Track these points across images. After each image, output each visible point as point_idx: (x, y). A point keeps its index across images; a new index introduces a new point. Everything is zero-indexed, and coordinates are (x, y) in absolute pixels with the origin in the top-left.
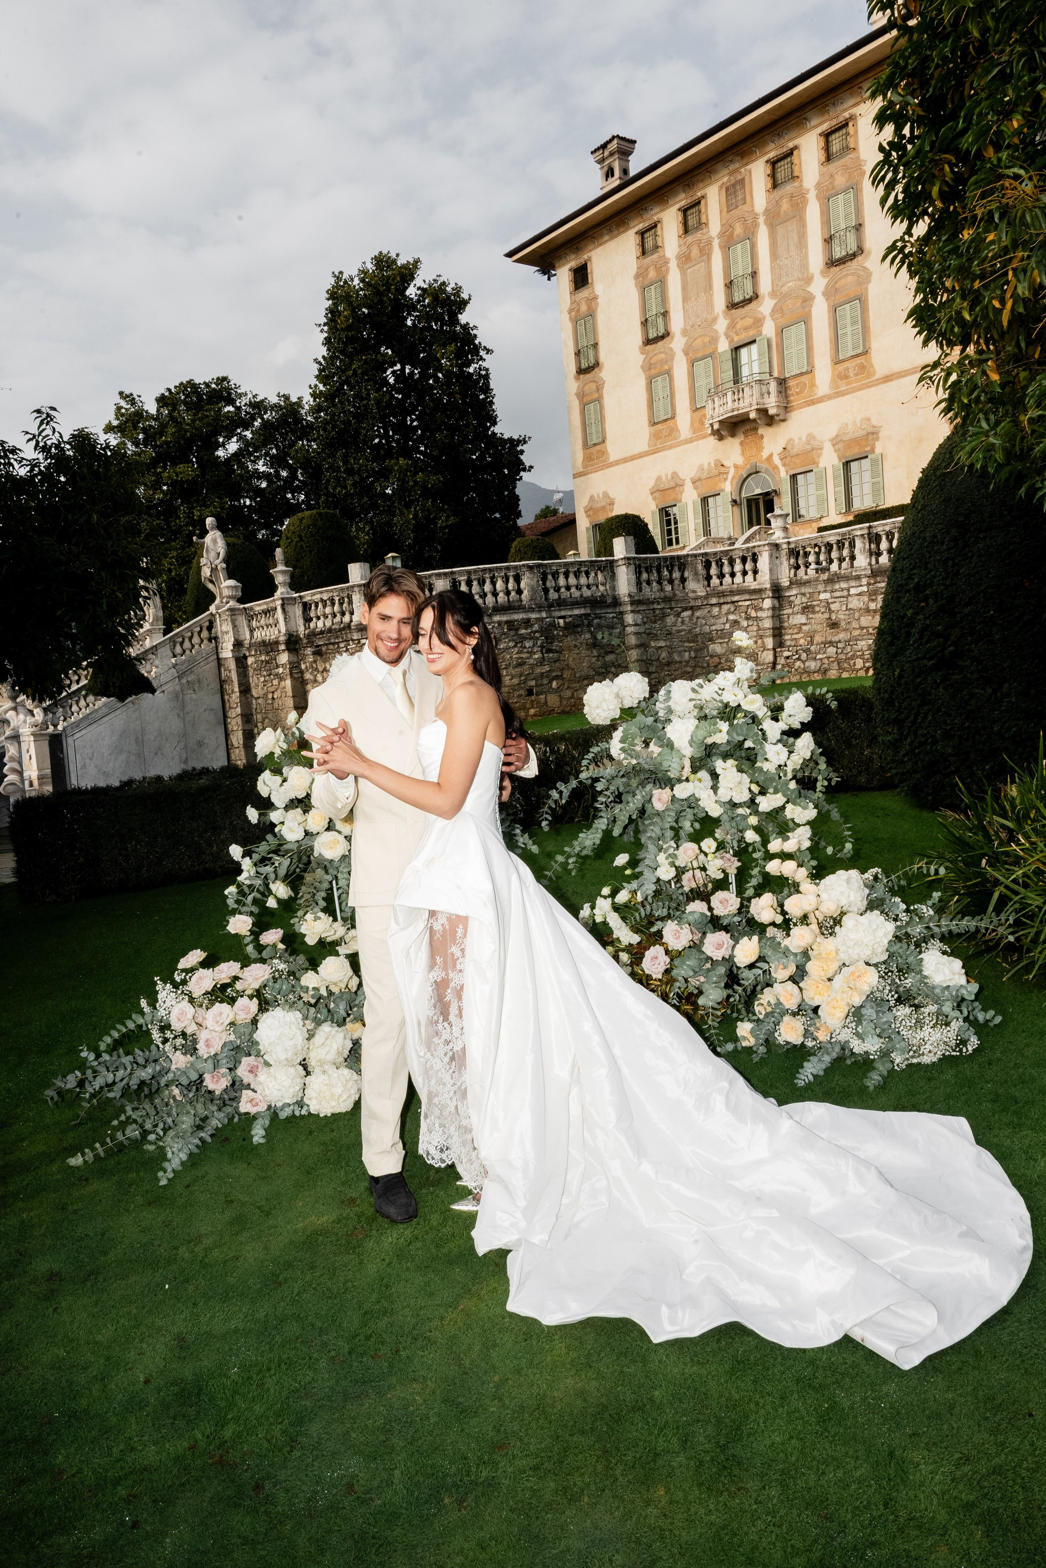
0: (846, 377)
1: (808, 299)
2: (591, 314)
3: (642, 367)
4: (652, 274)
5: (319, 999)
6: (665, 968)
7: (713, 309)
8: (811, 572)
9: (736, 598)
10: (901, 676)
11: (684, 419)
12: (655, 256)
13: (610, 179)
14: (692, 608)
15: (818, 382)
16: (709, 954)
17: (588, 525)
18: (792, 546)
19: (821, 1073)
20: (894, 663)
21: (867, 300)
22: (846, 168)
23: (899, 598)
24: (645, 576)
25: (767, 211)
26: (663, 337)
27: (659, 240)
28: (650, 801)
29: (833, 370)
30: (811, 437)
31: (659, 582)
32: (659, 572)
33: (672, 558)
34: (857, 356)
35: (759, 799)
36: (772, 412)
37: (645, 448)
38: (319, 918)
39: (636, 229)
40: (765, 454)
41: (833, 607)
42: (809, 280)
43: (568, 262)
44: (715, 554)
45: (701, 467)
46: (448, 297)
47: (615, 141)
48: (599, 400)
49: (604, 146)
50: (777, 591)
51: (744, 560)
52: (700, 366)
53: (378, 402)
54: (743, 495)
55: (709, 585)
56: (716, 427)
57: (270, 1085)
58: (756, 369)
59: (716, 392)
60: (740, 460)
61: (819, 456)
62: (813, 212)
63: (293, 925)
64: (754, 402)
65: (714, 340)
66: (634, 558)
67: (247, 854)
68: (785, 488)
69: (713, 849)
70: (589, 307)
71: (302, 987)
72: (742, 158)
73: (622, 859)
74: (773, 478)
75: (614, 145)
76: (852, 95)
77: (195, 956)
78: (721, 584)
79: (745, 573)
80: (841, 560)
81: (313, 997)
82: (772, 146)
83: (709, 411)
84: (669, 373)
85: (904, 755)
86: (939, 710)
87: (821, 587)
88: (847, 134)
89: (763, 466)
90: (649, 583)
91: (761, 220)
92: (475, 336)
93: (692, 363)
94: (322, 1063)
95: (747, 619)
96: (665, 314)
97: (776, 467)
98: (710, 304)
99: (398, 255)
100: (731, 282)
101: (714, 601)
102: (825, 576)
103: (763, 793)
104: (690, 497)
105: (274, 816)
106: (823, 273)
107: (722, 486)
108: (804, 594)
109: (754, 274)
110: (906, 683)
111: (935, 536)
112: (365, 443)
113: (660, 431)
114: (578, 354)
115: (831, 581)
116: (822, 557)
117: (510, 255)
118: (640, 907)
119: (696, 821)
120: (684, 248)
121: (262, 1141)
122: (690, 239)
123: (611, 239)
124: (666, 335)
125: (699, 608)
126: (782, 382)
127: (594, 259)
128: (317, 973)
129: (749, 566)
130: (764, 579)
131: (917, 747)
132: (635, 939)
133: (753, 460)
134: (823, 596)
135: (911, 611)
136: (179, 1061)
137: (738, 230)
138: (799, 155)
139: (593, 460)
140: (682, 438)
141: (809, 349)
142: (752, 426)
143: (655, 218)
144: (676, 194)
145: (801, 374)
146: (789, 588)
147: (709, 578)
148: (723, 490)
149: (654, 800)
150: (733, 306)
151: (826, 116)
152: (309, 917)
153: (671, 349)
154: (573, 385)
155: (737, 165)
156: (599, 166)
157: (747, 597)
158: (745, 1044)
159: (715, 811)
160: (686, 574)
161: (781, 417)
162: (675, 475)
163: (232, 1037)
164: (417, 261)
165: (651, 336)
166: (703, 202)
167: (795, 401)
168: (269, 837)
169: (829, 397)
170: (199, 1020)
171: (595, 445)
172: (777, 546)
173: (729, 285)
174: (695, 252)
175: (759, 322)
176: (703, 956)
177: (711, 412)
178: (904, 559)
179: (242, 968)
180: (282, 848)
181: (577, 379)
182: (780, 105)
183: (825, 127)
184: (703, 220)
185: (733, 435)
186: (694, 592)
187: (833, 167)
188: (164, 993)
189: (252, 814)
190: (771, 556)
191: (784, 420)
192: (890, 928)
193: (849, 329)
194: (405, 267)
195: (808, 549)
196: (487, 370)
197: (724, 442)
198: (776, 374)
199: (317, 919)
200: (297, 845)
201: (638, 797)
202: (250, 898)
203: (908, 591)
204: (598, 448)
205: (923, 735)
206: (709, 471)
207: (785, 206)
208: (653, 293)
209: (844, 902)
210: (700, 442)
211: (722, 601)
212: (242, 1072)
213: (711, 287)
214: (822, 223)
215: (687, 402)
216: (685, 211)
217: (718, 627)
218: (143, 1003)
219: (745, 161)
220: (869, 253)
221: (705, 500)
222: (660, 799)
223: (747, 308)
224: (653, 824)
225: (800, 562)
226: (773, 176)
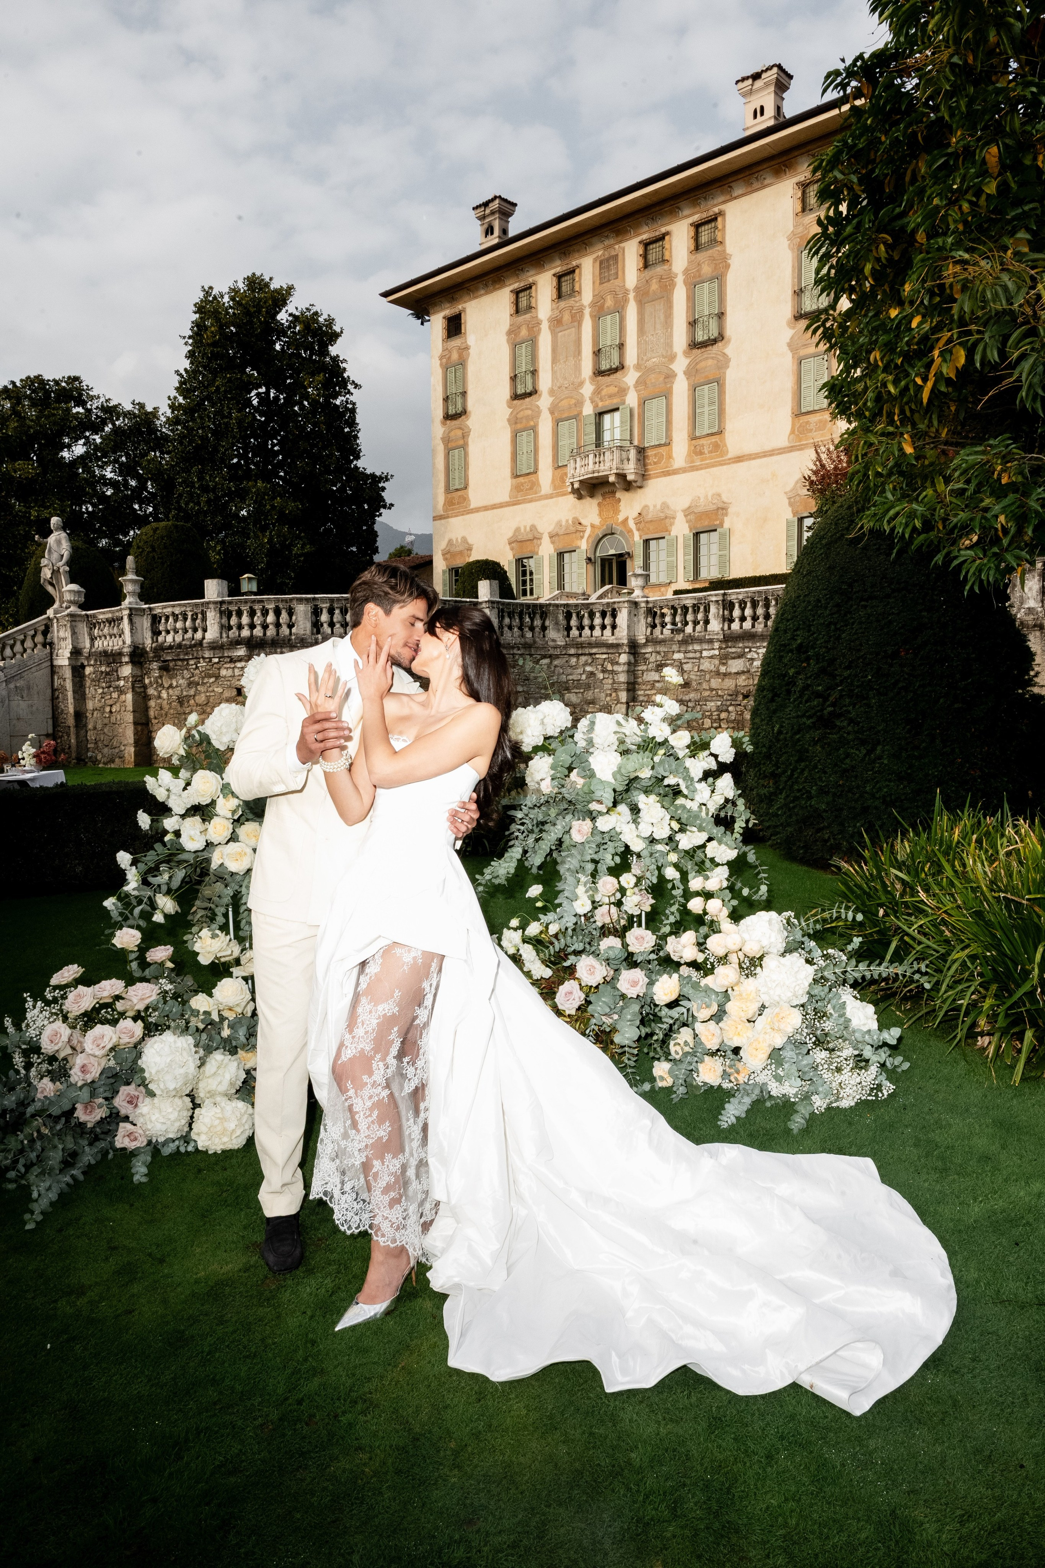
0: (701, 453)
1: (670, 376)
2: (462, 363)
3: (509, 420)
4: (524, 332)
5: (210, 1024)
6: (579, 1003)
7: (580, 374)
8: (667, 632)
9: (594, 651)
10: (780, 732)
11: (546, 475)
12: (528, 316)
13: (489, 237)
14: (550, 656)
15: (674, 455)
16: (624, 991)
17: (445, 568)
18: (650, 605)
19: (743, 1115)
20: (774, 719)
21: (724, 384)
22: (712, 259)
23: (781, 657)
24: (507, 621)
25: (637, 288)
26: (530, 394)
27: (533, 301)
28: (568, 832)
29: (690, 446)
30: (665, 506)
31: (521, 628)
32: (521, 619)
33: (535, 605)
34: (712, 434)
35: (678, 837)
36: (630, 477)
37: (506, 498)
38: (217, 936)
39: (512, 288)
40: (621, 518)
41: (686, 667)
42: (672, 358)
43: (442, 310)
44: (576, 605)
45: (559, 524)
46: (320, 328)
47: (497, 201)
48: (464, 447)
49: (486, 204)
50: (634, 647)
51: (603, 615)
52: (564, 426)
53: (240, 422)
54: (598, 554)
55: (568, 636)
56: (576, 486)
57: (153, 1118)
58: (617, 436)
59: (578, 452)
60: (597, 521)
61: (672, 524)
62: (680, 295)
63: (186, 942)
64: (614, 467)
65: (580, 403)
66: (498, 602)
67: (134, 863)
68: (639, 552)
69: (632, 884)
70: (460, 356)
71: (193, 1011)
72: (617, 236)
73: (535, 890)
74: (627, 541)
75: (495, 205)
76: (722, 193)
77: (70, 972)
78: (580, 635)
79: (603, 627)
80: (696, 623)
81: (202, 1021)
82: (646, 228)
83: (570, 470)
84: (534, 429)
85: (778, 809)
86: (816, 767)
87: (675, 647)
88: (716, 228)
89: (619, 528)
90: (510, 627)
91: (631, 296)
92: (345, 369)
93: (557, 422)
94: (212, 1094)
95: (604, 671)
96: (534, 373)
97: (630, 531)
98: (578, 368)
99: (271, 279)
100: (599, 350)
101: (572, 651)
102: (680, 637)
103: (682, 830)
104: (546, 551)
105: (169, 824)
106: (686, 354)
107: (578, 543)
108: (658, 653)
109: (621, 346)
110: (785, 739)
111: (819, 601)
112: (222, 461)
113: (522, 484)
114: (446, 399)
115: (685, 642)
116: (678, 619)
117: (385, 295)
118: (554, 940)
119: (617, 854)
120: (557, 312)
121: (144, 1180)
122: (563, 304)
123: (487, 293)
124: (533, 393)
125: (557, 657)
126: (641, 451)
127: (468, 311)
128: (210, 995)
129: (608, 621)
130: (622, 635)
131: (793, 802)
132: (547, 973)
133: (609, 522)
134: (677, 656)
135: (793, 670)
136: (46, 1087)
137: (609, 302)
138: (670, 241)
139: (454, 504)
140: (543, 492)
141: (669, 422)
142: (611, 488)
143: (531, 280)
144: (552, 260)
145: (660, 445)
146: (645, 645)
147: (568, 628)
148: (579, 547)
149: (574, 832)
150: (599, 373)
151: (697, 209)
152: (205, 933)
153: (538, 407)
154: (438, 430)
155: (612, 241)
156: (479, 222)
157: (605, 650)
158: (660, 1084)
159: (637, 846)
160: (547, 623)
161: (638, 484)
162: (533, 528)
163: (112, 1063)
164: (290, 288)
165: (519, 392)
166: (577, 271)
167: (652, 470)
168: (158, 846)
169: (683, 470)
170: (75, 1042)
171: (457, 490)
172: (636, 604)
173: (597, 353)
174: (567, 317)
175: (623, 391)
176: (617, 993)
177: (572, 472)
178: (788, 620)
179: (126, 987)
180: (176, 859)
181: (443, 424)
182: (656, 191)
183: (696, 218)
184: (577, 288)
185: (592, 496)
186: (554, 641)
187: (702, 256)
188: (36, 1011)
189: (144, 820)
190: (630, 613)
191: (640, 487)
192: (810, 970)
193: (706, 409)
194: (278, 291)
195: (665, 611)
196: (354, 404)
197: (583, 501)
198: (636, 443)
199: (214, 936)
200: (193, 855)
201: (559, 827)
202: (137, 911)
203: (791, 651)
204: (459, 493)
205: (799, 790)
206: (567, 528)
207: (654, 286)
208: (523, 350)
209: (765, 943)
210: (560, 498)
211: (580, 652)
212: (120, 1102)
213: (579, 353)
214: (688, 307)
215: (550, 459)
216: (559, 277)
217: (575, 677)
218: (8, 1022)
219: (620, 238)
220: (729, 341)
221: (561, 555)
222: (580, 831)
223: (612, 377)
224: (572, 855)
225: (657, 621)
226: (645, 256)
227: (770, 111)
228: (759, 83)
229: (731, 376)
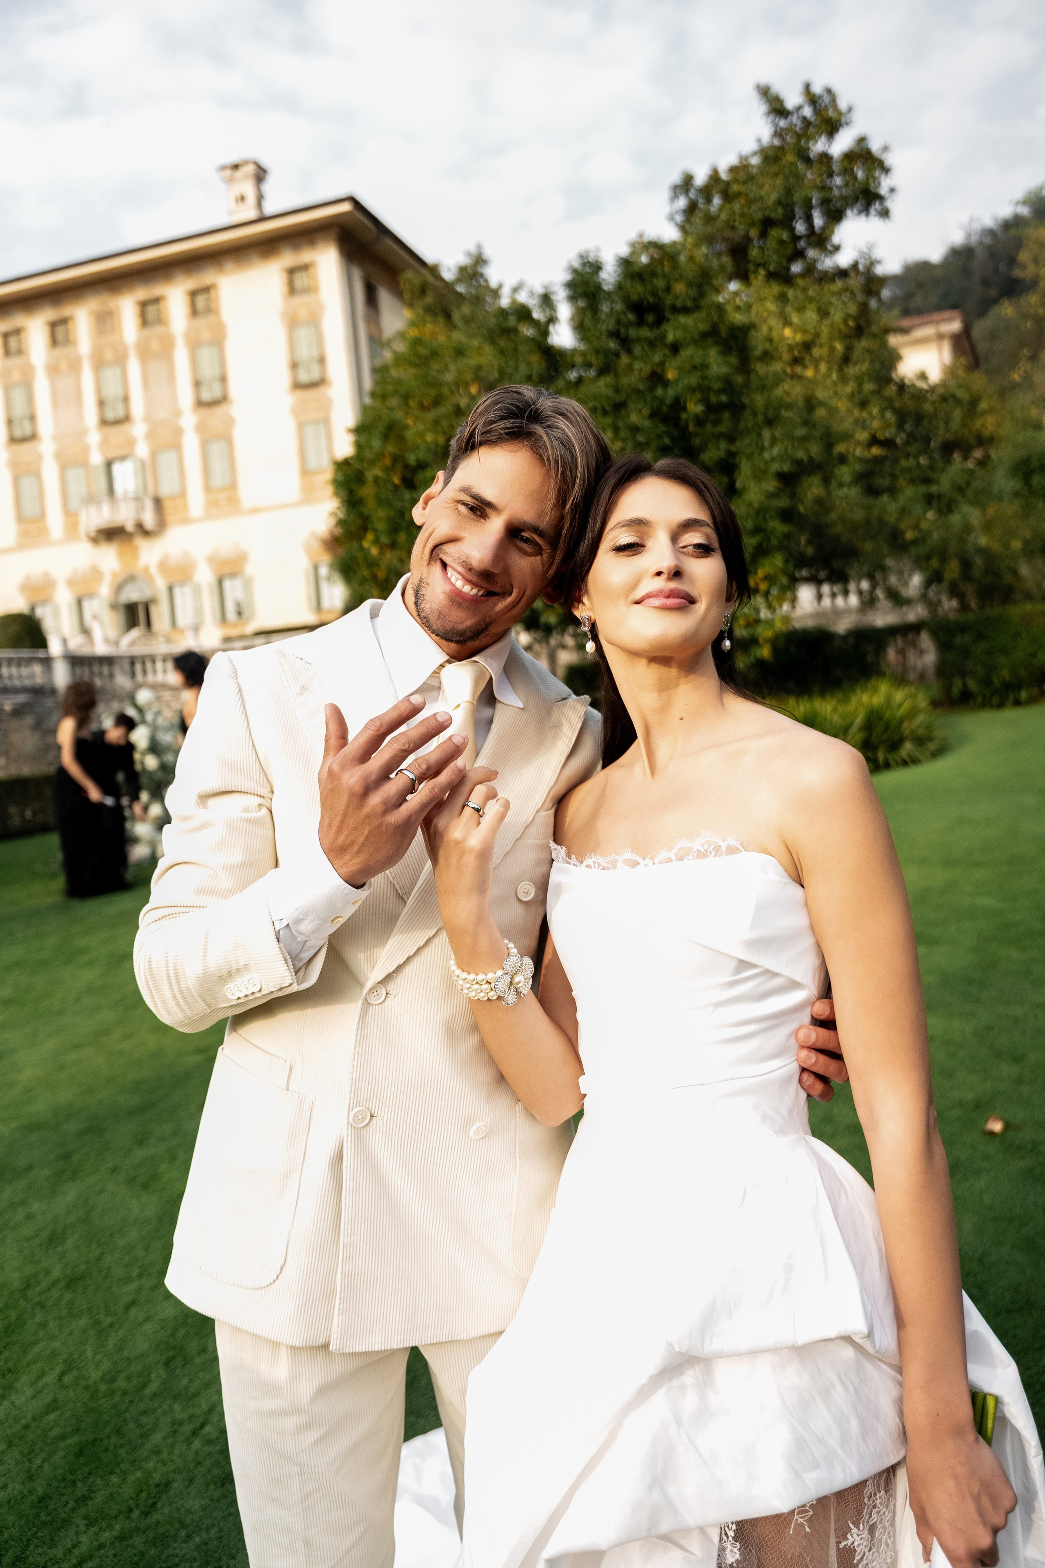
0: (217, 504)
1: (179, 432)
3: (8, 464)
4: (16, 376)
7: (84, 422)
11: (55, 521)
12: (19, 360)
15: (190, 505)
21: (232, 441)
22: (210, 326)
25: (137, 346)
26: (29, 439)
27: (24, 345)
29: (205, 498)
30: (185, 554)
34: (225, 488)
36: (148, 526)
37: (11, 544)
40: (141, 564)
42: (179, 414)
45: (75, 570)
52: (71, 474)
54: (120, 600)
56: (92, 533)
58: (130, 487)
59: (90, 500)
60: (115, 567)
61: (194, 570)
62: (181, 356)
64: (131, 516)
65: (86, 450)
68: (163, 597)
72: (112, 292)
74: (151, 587)
76: (213, 267)
82: (141, 289)
83: (83, 518)
84: (37, 474)
88: (210, 298)
89: (139, 575)
91: (132, 351)
93: (63, 468)
96: (32, 417)
97: (153, 577)
98: (80, 417)
100: (103, 401)
106: (193, 411)
107: (97, 588)
109: (126, 398)
113: (29, 529)
120: (52, 360)
122: (58, 352)
124: (33, 437)
126: (157, 502)
133: (129, 568)
137: (109, 355)
138: (167, 304)
140: (53, 538)
141: (181, 473)
142: (128, 537)
143: (19, 325)
144: (43, 307)
145: (175, 497)
148: (99, 593)
150: (105, 422)
151: (190, 279)
153: (39, 452)
155: (106, 296)
160: (114, 671)
161: (157, 532)
162: (45, 574)
165: (16, 436)
166: (71, 322)
167: (170, 517)
169: (200, 519)
173: (101, 403)
174: (64, 365)
175: (131, 442)
177: (86, 519)
183: (190, 286)
184: (71, 336)
185: (109, 543)
186: (121, 684)
187: (199, 321)
191: (159, 535)
193: (217, 464)
197: (100, 547)
198: (151, 493)
206: (84, 574)
207: (155, 345)
208: (18, 396)
210: (74, 545)
213: (81, 400)
215: (58, 506)
216: (52, 325)
219: (113, 295)
220: (233, 403)
221: (79, 602)
223: (119, 427)
226: (143, 315)
227: (251, 199)
228: (239, 174)
229: (239, 435)
